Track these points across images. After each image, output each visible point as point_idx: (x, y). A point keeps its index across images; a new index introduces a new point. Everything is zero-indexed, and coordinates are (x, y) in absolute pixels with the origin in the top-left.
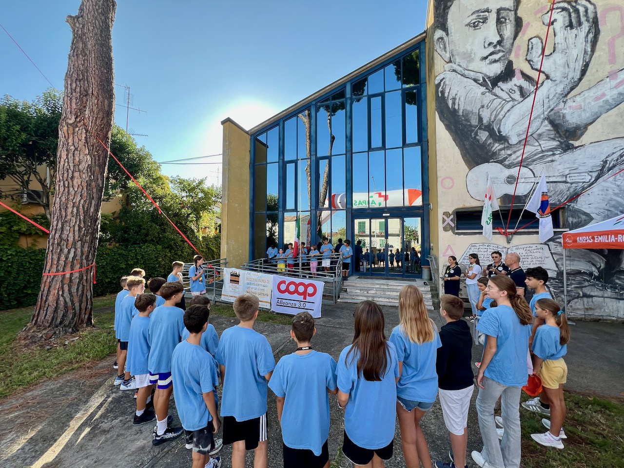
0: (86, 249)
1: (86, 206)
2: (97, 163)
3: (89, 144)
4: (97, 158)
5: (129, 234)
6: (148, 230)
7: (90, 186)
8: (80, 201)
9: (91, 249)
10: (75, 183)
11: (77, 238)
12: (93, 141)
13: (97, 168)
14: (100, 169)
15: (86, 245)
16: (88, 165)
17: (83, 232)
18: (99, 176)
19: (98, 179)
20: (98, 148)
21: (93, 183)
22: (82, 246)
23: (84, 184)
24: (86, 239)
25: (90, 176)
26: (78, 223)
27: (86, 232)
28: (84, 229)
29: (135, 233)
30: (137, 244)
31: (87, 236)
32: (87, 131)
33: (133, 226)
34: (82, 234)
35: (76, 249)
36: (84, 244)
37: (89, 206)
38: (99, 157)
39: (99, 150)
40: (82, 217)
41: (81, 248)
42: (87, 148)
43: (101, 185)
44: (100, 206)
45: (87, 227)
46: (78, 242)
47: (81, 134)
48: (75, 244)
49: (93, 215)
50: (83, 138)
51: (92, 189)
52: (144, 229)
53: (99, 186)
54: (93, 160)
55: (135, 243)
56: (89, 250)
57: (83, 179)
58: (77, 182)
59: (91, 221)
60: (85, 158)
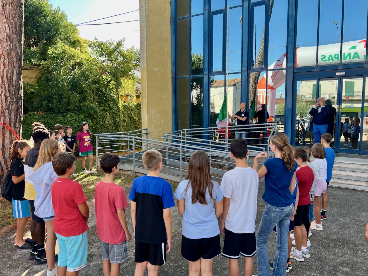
0: (13, 117)
1: (9, 75)
2: (14, 31)
3: (6, 12)
4: (14, 26)
5: (52, 104)
6: (69, 99)
7: (10, 55)
8: (3, 70)
9: (17, 117)
11: (4, 106)
12: (9, 8)
13: (15, 36)
14: (17, 37)
15: (13, 113)
16: (7, 34)
17: (9, 101)
18: (17, 44)
19: (16, 48)
20: (14, 16)
21: (13, 51)
22: (10, 115)
23: (6, 54)
24: (12, 107)
25: (10, 46)
26: (4, 92)
27: (11, 100)
28: (9, 98)
29: (57, 102)
30: (60, 113)
31: (12, 105)
33: (56, 94)
34: (8, 103)
35: (5, 117)
36: (11, 113)
37: (12, 75)
38: (15, 25)
39: (14, 17)
40: (7, 87)
41: (9, 116)
42: (4, 16)
43: (20, 54)
44: (21, 75)
45: (12, 96)
46: (5, 110)
48: (4, 112)
49: (16, 85)
50: (1, 7)
51: (13, 58)
52: (65, 98)
53: (18, 54)
54: (11, 28)
55: (59, 112)
56: (16, 118)
57: (4, 48)
59: (15, 90)
60: (4, 27)
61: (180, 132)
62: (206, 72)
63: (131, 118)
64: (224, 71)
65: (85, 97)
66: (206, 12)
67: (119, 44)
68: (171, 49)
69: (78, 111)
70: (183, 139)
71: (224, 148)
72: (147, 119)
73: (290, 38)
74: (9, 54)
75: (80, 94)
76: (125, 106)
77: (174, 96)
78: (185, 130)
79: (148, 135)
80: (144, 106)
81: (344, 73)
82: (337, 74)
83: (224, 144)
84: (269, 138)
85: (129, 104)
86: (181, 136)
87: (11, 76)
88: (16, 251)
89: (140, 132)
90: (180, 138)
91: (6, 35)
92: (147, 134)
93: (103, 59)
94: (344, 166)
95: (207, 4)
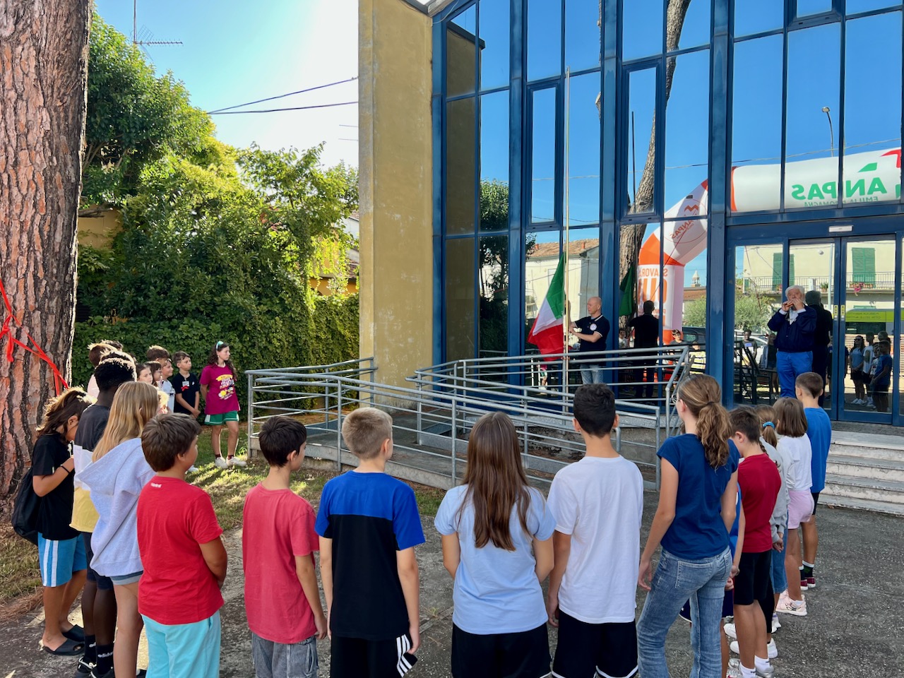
0: (51, 329)
1: (46, 228)
2: (62, 127)
3: (44, 83)
4: (62, 115)
5: (146, 297)
6: (186, 285)
7: (51, 183)
8: (33, 217)
9: (61, 329)
10: (21, 177)
11: (31, 303)
12: (51, 72)
13: (63, 138)
14: (68, 139)
15: (51, 320)
16: (46, 133)
17: (43, 290)
18: (69, 157)
19: (66, 165)
20: (62, 91)
21: (58, 174)
22: (44, 323)
23: (40, 179)
24: (51, 305)
25: (51, 160)
26: (32, 269)
27: (48, 289)
28: (44, 283)
29: (159, 293)
30: (163, 319)
31: (51, 299)
32: (38, 51)
33: (155, 275)
34: (41, 294)
35: (31, 329)
36: (47, 318)
37: (52, 230)
38: (65, 111)
39: (64, 94)
40: (39, 256)
41: (42, 327)
42: (40, 92)
43: (73, 180)
44: (75, 229)
45: (51, 278)
46: (34, 312)
47: (28, 58)
48: (30, 316)
49: (62, 251)
50: (33, 70)
51: (57, 188)
52: (178, 283)
53: (69, 180)
54: (54, 119)
55: (161, 317)
56: (57, 330)
57: (36, 166)
58: (25, 173)
59: (58, 265)
60: (39, 116)
61: (452, 366)
62: (515, 224)
63: (334, 333)
64: (557, 223)
65: (225, 281)
66: (517, 84)
67: (310, 158)
68: (433, 168)
69: (208, 315)
70: (460, 383)
71: (560, 408)
72: (372, 335)
73: (716, 144)
74: (49, 180)
75: (213, 273)
76: (320, 304)
77: (438, 281)
78: (464, 361)
79: (375, 374)
80: (366, 305)
81: (849, 228)
82: (832, 229)
83: (560, 398)
84: (669, 383)
85: (330, 299)
86: (455, 377)
87: (50, 231)
88: (44, 659)
89: (355, 365)
90: (451, 381)
91: (42, 135)
92: (372, 371)
93: (270, 191)
94: (856, 453)
95: (518, 65)
